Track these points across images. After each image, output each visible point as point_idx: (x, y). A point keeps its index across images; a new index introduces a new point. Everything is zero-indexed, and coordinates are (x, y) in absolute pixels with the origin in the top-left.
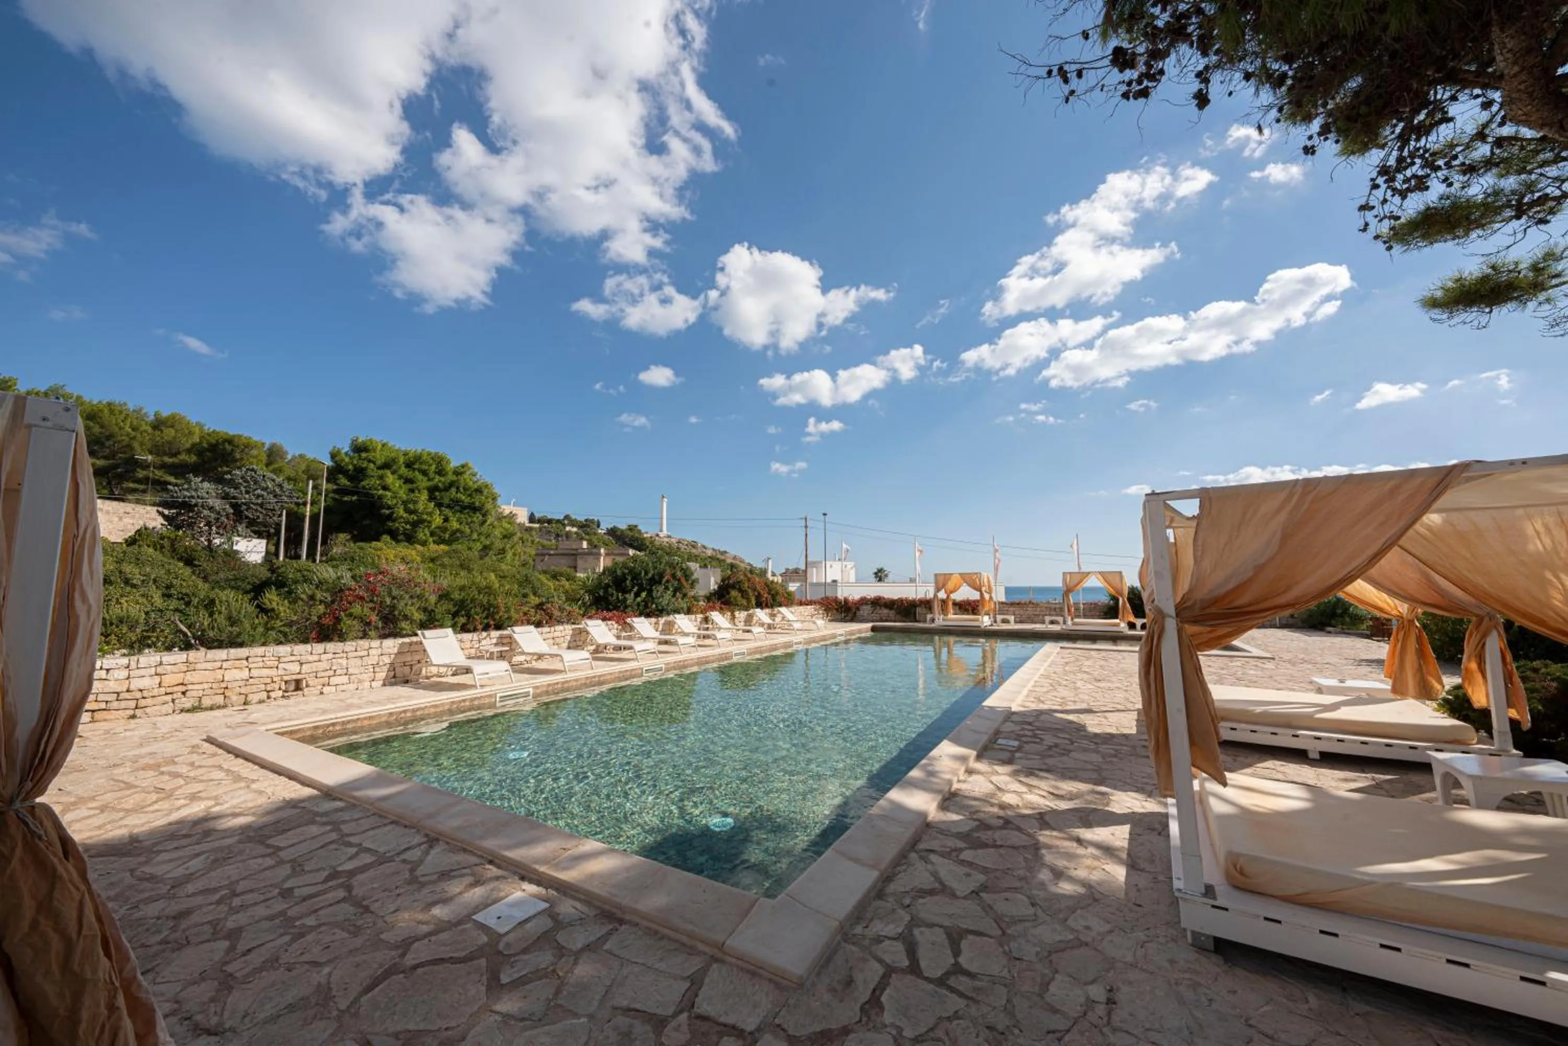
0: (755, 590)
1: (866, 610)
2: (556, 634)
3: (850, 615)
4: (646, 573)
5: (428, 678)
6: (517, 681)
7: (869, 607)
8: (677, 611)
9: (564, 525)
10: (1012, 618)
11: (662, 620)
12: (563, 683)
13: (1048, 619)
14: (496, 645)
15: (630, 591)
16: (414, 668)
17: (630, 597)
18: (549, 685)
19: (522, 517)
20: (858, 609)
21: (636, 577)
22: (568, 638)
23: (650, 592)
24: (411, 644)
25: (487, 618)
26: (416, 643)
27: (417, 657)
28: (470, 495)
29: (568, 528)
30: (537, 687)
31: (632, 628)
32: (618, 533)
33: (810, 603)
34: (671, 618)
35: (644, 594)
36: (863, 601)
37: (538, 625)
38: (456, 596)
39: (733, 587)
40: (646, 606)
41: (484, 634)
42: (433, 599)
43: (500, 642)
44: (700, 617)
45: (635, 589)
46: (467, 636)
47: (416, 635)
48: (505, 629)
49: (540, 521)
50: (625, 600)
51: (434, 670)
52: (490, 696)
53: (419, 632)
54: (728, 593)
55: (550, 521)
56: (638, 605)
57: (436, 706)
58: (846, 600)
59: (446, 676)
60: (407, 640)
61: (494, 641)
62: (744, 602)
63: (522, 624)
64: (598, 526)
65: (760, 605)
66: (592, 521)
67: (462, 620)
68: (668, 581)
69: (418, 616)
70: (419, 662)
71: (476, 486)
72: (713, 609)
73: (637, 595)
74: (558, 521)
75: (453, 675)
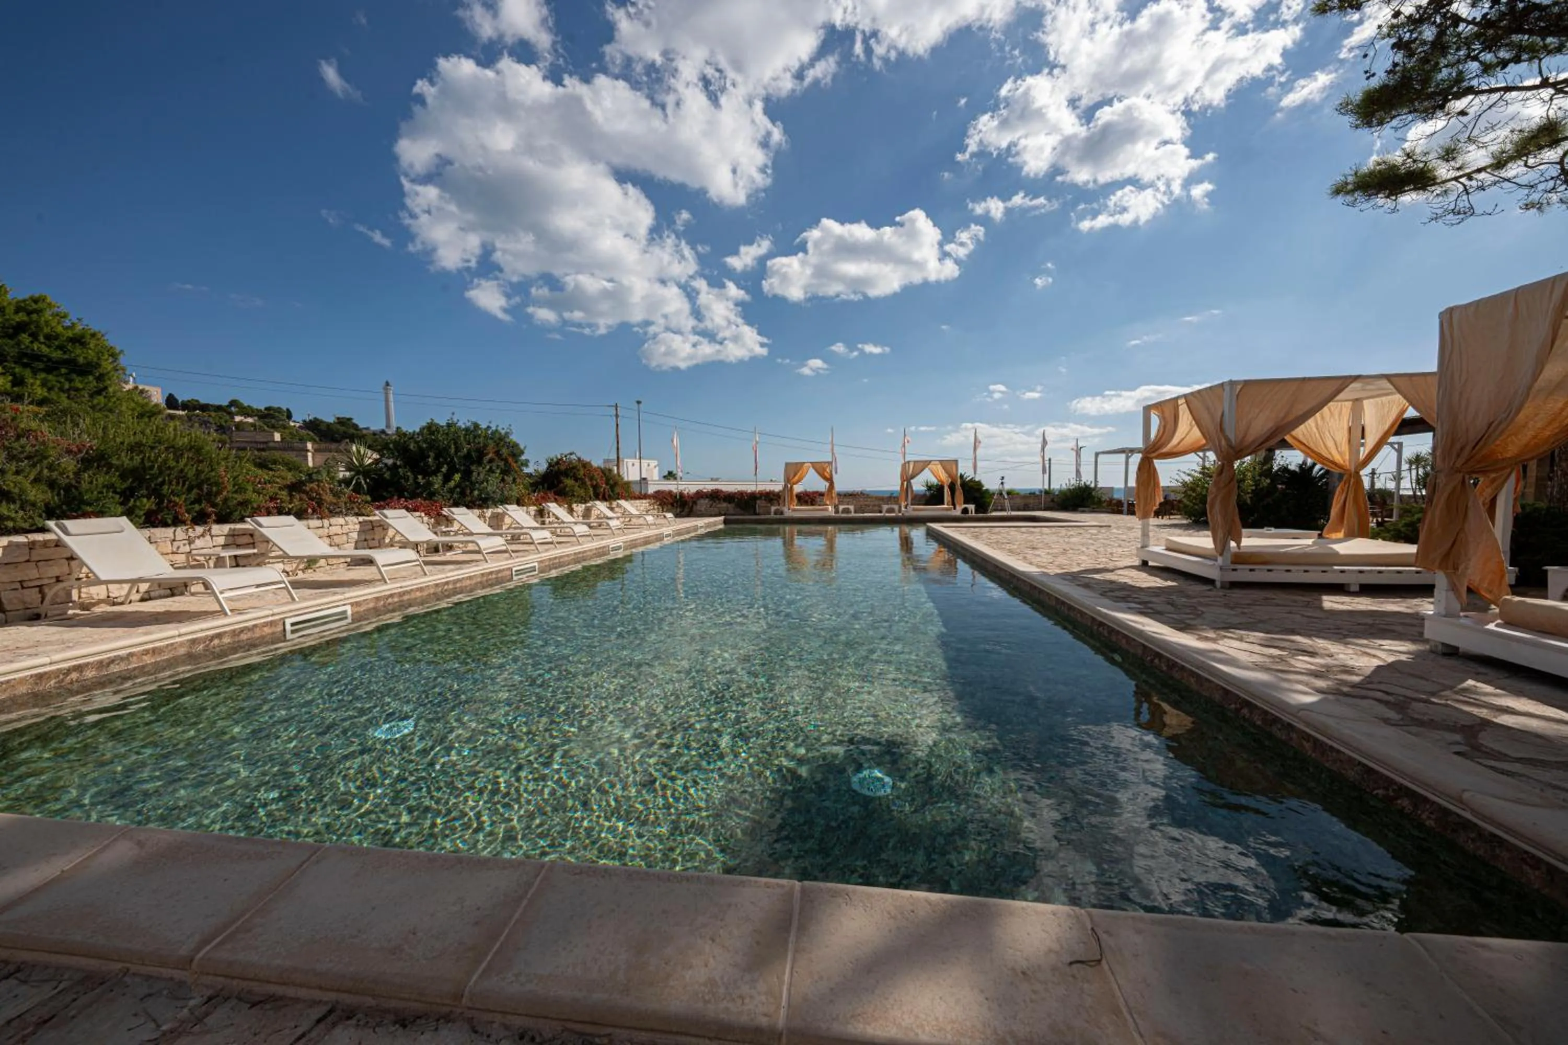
0: (591, 479)
1: (703, 504)
2: (334, 530)
3: (686, 510)
4: (457, 450)
5: (84, 607)
6: (305, 599)
7: (707, 501)
8: (505, 501)
9: (232, 415)
10: (852, 508)
11: (489, 513)
12: (401, 595)
13: (885, 507)
14: (225, 546)
15: (435, 473)
16: (50, 594)
17: (437, 481)
18: (377, 599)
19: (157, 397)
20: (695, 503)
21: (441, 453)
22: (355, 535)
23: (467, 474)
24: (32, 545)
25: (198, 501)
26: (45, 544)
27: (55, 571)
28: (61, 348)
29: (238, 419)
30: (357, 604)
31: (449, 521)
32: (323, 427)
33: (645, 497)
34: (500, 510)
35: (457, 477)
36: (700, 495)
37: (300, 515)
38: (126, 460)
39: (566, 474)
40: (463, 494)
41: (199, 529)
42: (69, 464)
43: (233, 540)
44: (533, 509)
45: (444, 469)
46: (159, 532)
47: (44, 530)
48: (242, 520)
49: (185, 406)
50: (429, 484)
51: (98, 592)
52: (272, 623)
53: (51, 524)
54: (560, 482)
55: (204, 408)
56: (451, 491)
57: (154, 651)
58: (681, 494)
59: (127, 601)
60: (21, 539)
61: (221, 540)
62: (582, 492)
63: (269, 513)
64: (289, 416)
65: (597, 497)
66: (279, 410)
67: (148, 504)
68: (491, 461)
69: (38, 495)
70: (58, 580)
71: (70, 334)
72: (546, 499)
73: (447, 478)
74: (219, 408)
75: (142, 600)
